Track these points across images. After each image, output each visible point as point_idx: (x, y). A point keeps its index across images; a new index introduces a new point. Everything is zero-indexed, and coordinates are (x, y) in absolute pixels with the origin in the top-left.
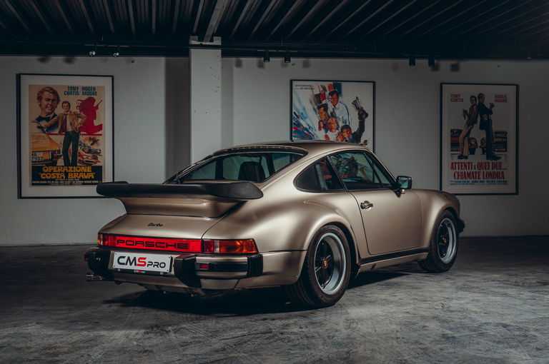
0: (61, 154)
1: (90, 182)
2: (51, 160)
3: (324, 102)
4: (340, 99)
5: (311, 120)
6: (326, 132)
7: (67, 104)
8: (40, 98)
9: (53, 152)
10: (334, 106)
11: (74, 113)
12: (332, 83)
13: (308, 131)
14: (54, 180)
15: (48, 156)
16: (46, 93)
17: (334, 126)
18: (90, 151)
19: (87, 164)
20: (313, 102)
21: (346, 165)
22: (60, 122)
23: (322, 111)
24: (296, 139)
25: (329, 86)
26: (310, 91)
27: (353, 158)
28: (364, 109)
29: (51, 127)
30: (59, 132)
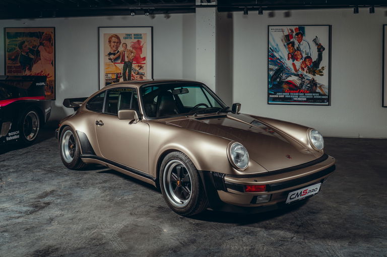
0: (122, 75)
2: (116, 79)
3: (292, 40)
4: (304, 37)
5: (283, 53)
6: (293, 61)
7: (125, 45)
8: (110, 42)
9: (118, 74)
10: (300, 43)
11: (129, 50)
12: (297, 27)
13: (280, 60)
15: (114, 77)
16: (113, 38)
17: (299, 57)
18: (138, 73)
20: (284, 40)
21: (309, 84)
22: (121, 56)
23: (290, 47)
24: (271, 66)
25: (296, 29)
26: (282, 32)
27: (314, 79)
28: (322, 45)
29: (116, 59)
30: (121, 62)
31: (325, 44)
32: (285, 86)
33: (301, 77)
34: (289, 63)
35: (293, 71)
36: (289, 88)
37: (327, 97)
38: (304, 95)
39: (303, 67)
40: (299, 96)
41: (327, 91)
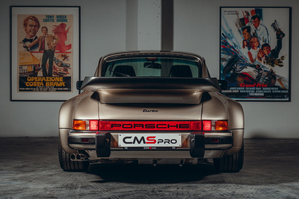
0: (41, 67)
1: (62, 89)
2: (33, 72)
3: (247, 25)
4: (261, 21)
5: (237, 40)
6: (249, 49)
8: (25, 25)
9: (35, 66)
10: (256, 28)
11: (51, 36)
12: (254, 9)
13: (234, 49)
14: (35, 87)
15: (31, 69)
16: (30, 21)
17: (256, 44)
19: (60, 75)
20: (238, 25)
21: (266, 76)
22: (40, 43)
23: (245, 32)
24: (224, 55)
25: (252, 12)
26: (236, 15)
27: (272, 71)
28: (282, 30)
29: (34, 47)
30: (40, 50)
31: (285, 29)
32: (240, 79)
33: (258, 68)
34: (244, 52)
35: (249, 61)
36: (244, 82)
37: (287, 92)
38: (262, 89)
39: (261, 56)
40: (255, 91)
41: (287, 84)
